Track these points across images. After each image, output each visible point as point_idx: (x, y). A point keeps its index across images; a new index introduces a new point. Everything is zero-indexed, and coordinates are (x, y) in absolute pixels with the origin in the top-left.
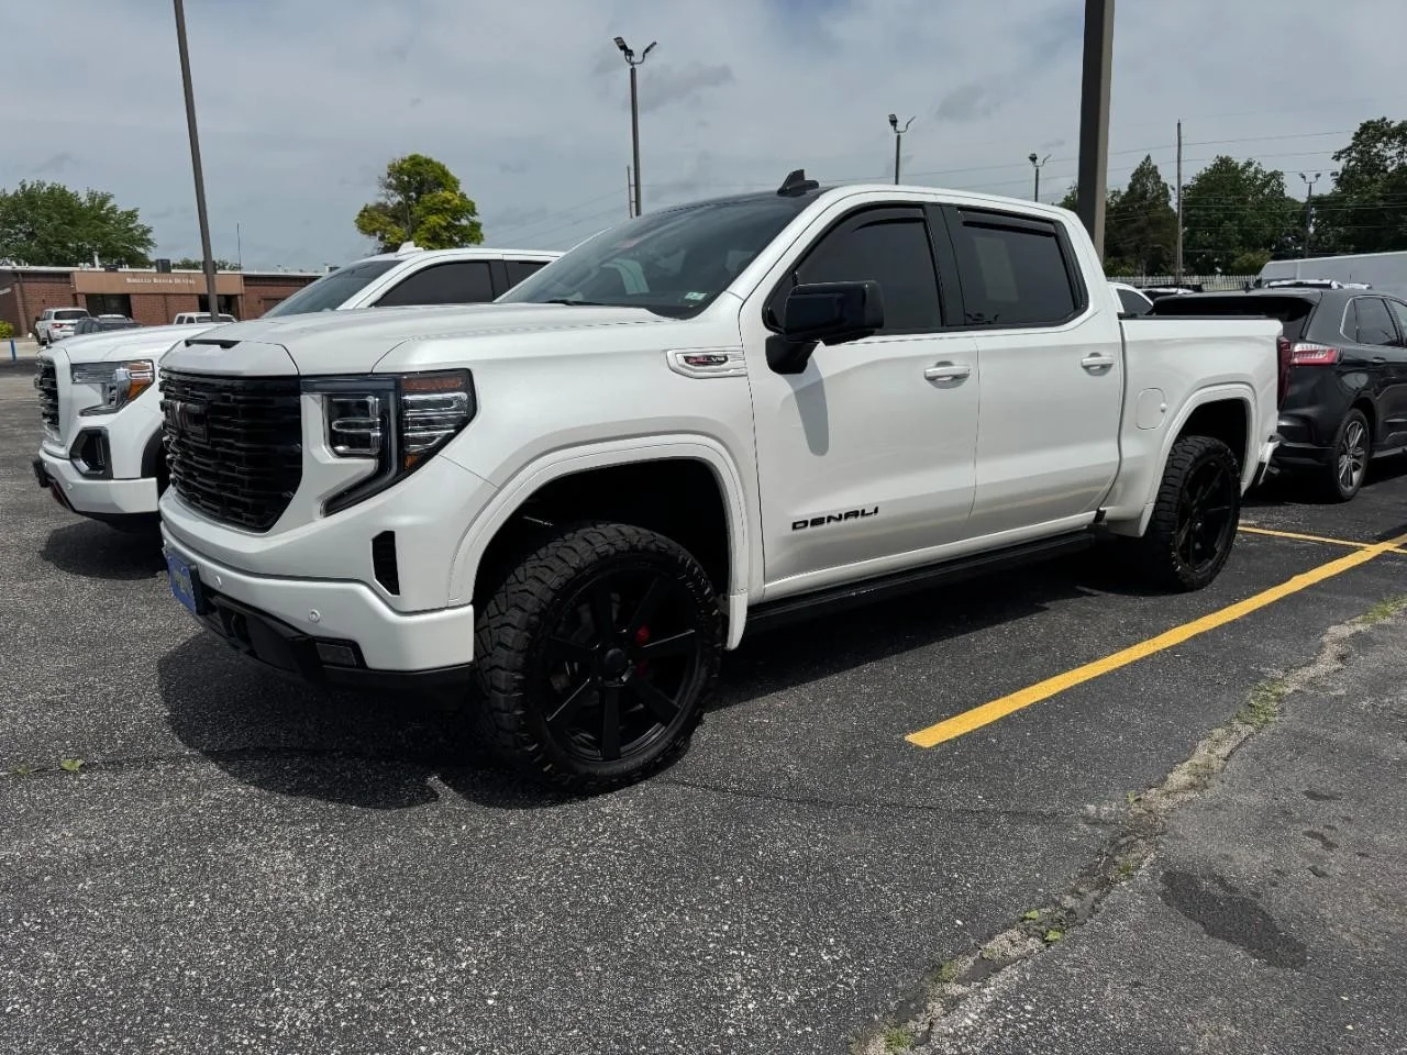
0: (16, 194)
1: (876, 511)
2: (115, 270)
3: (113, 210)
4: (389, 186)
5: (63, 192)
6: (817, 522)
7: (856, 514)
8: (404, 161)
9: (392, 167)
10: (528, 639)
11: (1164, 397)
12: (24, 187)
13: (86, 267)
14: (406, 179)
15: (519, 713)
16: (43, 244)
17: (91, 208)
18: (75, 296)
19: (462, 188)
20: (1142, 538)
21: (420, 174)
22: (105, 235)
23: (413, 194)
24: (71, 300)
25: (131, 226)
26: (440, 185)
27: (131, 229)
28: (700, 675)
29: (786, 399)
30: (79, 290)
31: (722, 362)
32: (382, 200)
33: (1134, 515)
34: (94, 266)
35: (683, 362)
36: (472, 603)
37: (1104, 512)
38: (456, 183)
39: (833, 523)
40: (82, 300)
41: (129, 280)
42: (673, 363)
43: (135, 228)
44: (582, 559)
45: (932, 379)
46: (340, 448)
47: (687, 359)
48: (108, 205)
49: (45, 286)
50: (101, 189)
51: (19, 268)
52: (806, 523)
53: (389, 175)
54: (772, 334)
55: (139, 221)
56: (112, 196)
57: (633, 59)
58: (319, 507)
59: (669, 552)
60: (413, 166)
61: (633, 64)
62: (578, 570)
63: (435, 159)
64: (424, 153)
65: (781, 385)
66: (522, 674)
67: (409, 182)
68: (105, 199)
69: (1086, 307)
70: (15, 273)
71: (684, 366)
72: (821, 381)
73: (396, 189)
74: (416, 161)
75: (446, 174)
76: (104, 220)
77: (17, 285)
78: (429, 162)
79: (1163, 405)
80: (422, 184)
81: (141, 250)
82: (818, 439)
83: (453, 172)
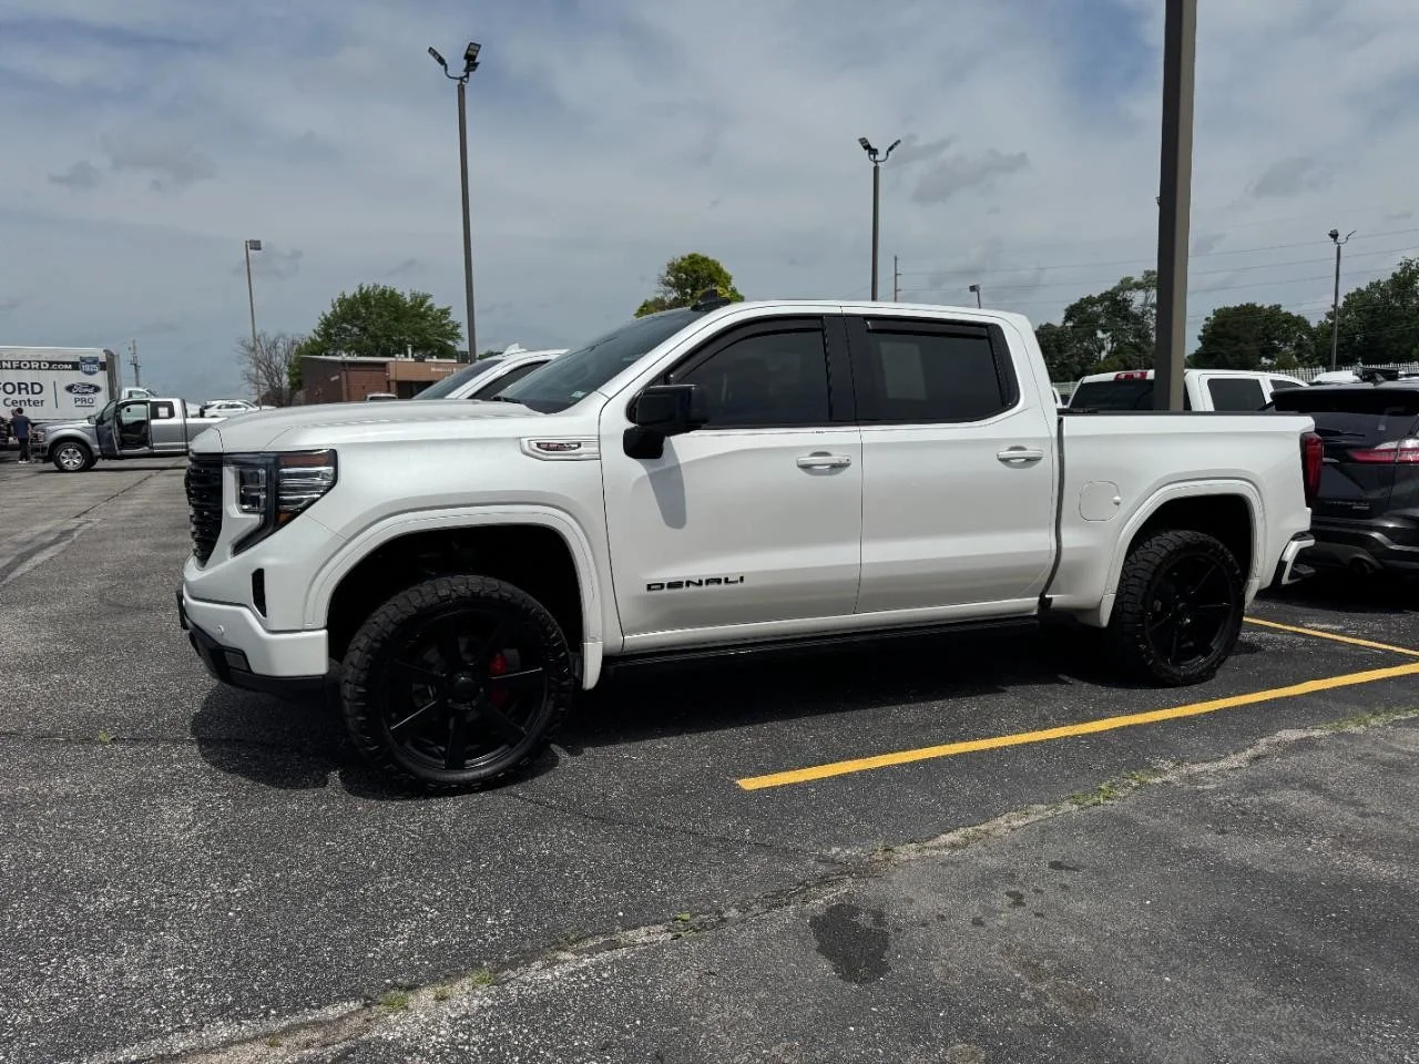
0: (354, 296)
1: (742, 579)
2: (423, 361)
3: (430, 308)
4: (667, 283)
5: (393, 293)
6: (678, 585)
7: (719, 581)
8: (683, 259)
9: (671, 266)
10: (369, 660)
11: (1118, 490)
12: (361, 289)
13: (400, 358)
14: (684, 276)
15: (360, 718)
16: (373, 337)
17: (412, 307)
18: (388, 382)
19: (734, 284)
20: (1104, 629)
21: (695, 272)
22: (423, 330)
23: (689, 291)
24: (385, 385)
25: (444, 322)
26: (713, 281)
27: (444, 325)
28: (547, 708)
29: (640, 480)
30: (392, 377)
31: (574, 448)
32: (659, 296)
33: (1092, 606)
34: (406, 356)
35: (534, 446)
36: (326, 628)
37: (1051, 599)
38: (728, 279)
39: (692, 588)
40: (393, 385)
41: (433, 369)
42: (527, 449)
43: (447, 324)
44: (423, 601)
45: (806, 467)
46: (246, 507)
47: (539, 445)
48: (427, 304)
49: (366, 375)
50: (421, 290)
51: (349, 358)
52: (662, 586)
53: (668, 273)
54: (631, 425)
55: (451, 318)
56: (430, 296)
57: (878, 158)
58: (229, 549)
59: (512, 601)
60: (691, 264)
61: (876, 162)
62: (419, 609)
63: (711, 258)
64: (702, 253)
65: (637, 468)
66: (365, 688)
67: (687, 279)
68: (426, 297)
69: (1017, 402)
70: (343, 363)
71: (534, 450)
72: (679, 466)
73: (673, 286)
74: (694, 260)
75: (719, 271)
76: (423, 316)
77: (343, 374)
78: (705, 260)
79: (1117, 498)
80: (697, 280)
81: (450, 343)
82: (674, 513)
83: (727, 268)
